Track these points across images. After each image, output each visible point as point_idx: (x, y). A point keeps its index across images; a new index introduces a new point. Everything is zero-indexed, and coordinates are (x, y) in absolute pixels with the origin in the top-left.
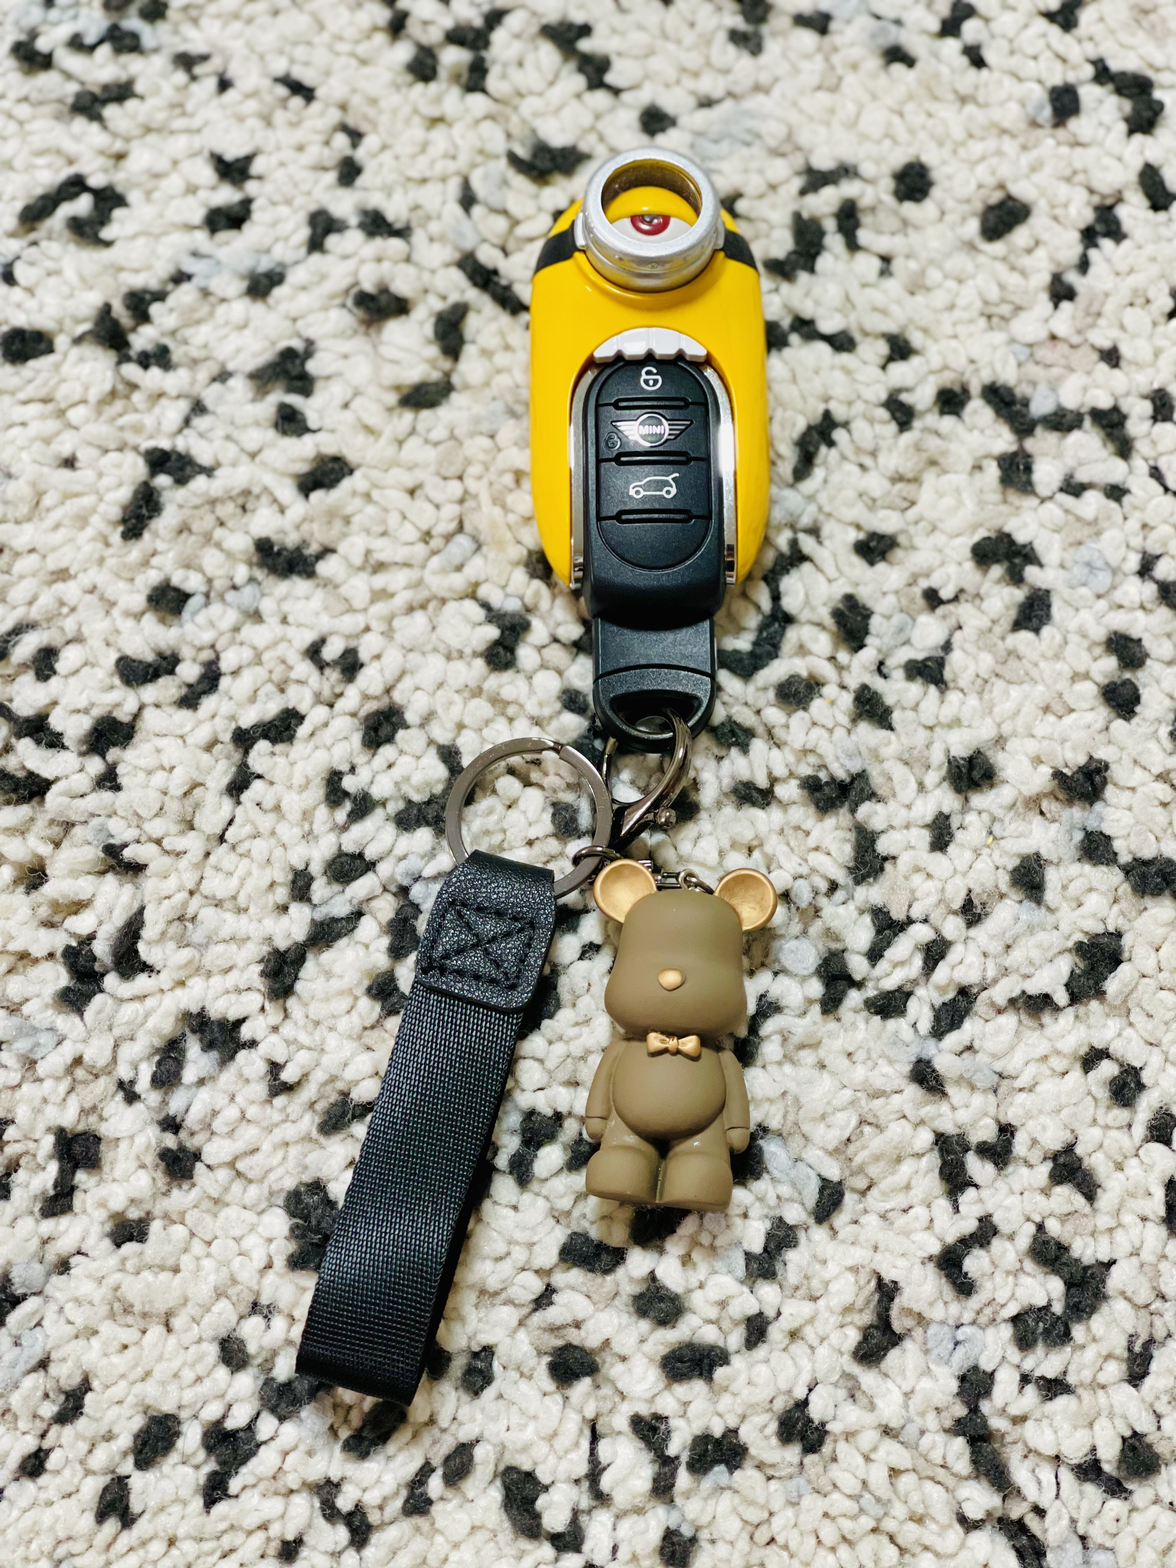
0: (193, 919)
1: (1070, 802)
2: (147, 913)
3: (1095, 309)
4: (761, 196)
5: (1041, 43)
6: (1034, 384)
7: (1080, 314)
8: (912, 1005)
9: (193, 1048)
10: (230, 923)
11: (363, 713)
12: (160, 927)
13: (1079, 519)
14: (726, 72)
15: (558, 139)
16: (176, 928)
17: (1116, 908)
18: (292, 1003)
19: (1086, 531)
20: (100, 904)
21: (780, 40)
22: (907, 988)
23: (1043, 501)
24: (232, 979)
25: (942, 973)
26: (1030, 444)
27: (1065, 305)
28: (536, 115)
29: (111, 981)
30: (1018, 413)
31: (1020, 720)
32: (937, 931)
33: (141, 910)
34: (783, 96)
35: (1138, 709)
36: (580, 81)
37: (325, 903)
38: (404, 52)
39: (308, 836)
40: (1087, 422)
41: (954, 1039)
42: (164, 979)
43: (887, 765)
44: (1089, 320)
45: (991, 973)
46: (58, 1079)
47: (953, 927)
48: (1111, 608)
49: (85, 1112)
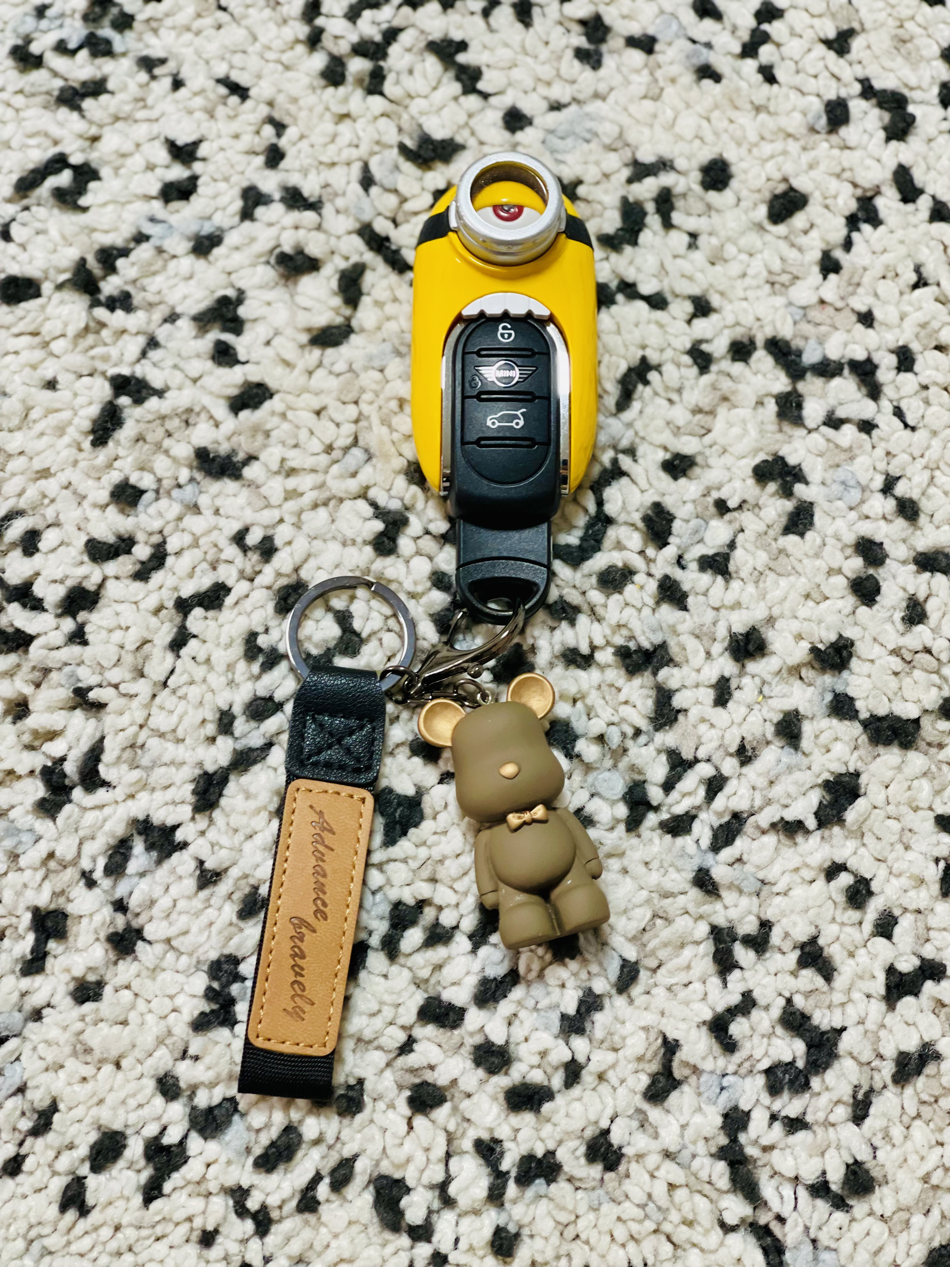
0: (143, 746)
1: (823, 670)
2: (106, 742)
3: (855, 280)
4: (597, 183)
5: (821, 64)
6: (806, 339)
7: (843, 284)
8: (697, 826)
9: (139, 846)
10: (171, 751)
11: (276, 586)
12: (116, 753)
13: (837, 446)
14: (573, 82)
15: (439, 133)
16: (128, 754)
17: (856, 754)
18: (217, 814)
19: (843, 456)
20: (70, 734)
21: (615, 56)
22: (694, 812)
23: (810, 431)
24: (170, 794)
25: (720, 801)
26: (801, 387)
27: (832, 277)
28: (421, 113)
29: (77, 793)
30: (793, 361)
31: (787, 605)
32: (717, 769)
33: (102, 738)
34: (616, 103)
35: (878, 598)
36: (457, 87)
37: (245, 736)
38: (319, 61)
39: (231, 683)
40: (846, 371)
41: (727, 853)
42: (119, 793)
43: (683, 638)
44: (851, 289)
45: (758, 803)
46: (36, 869)
47: (729, 766)
48: (860, 518)
49: (55, 895)
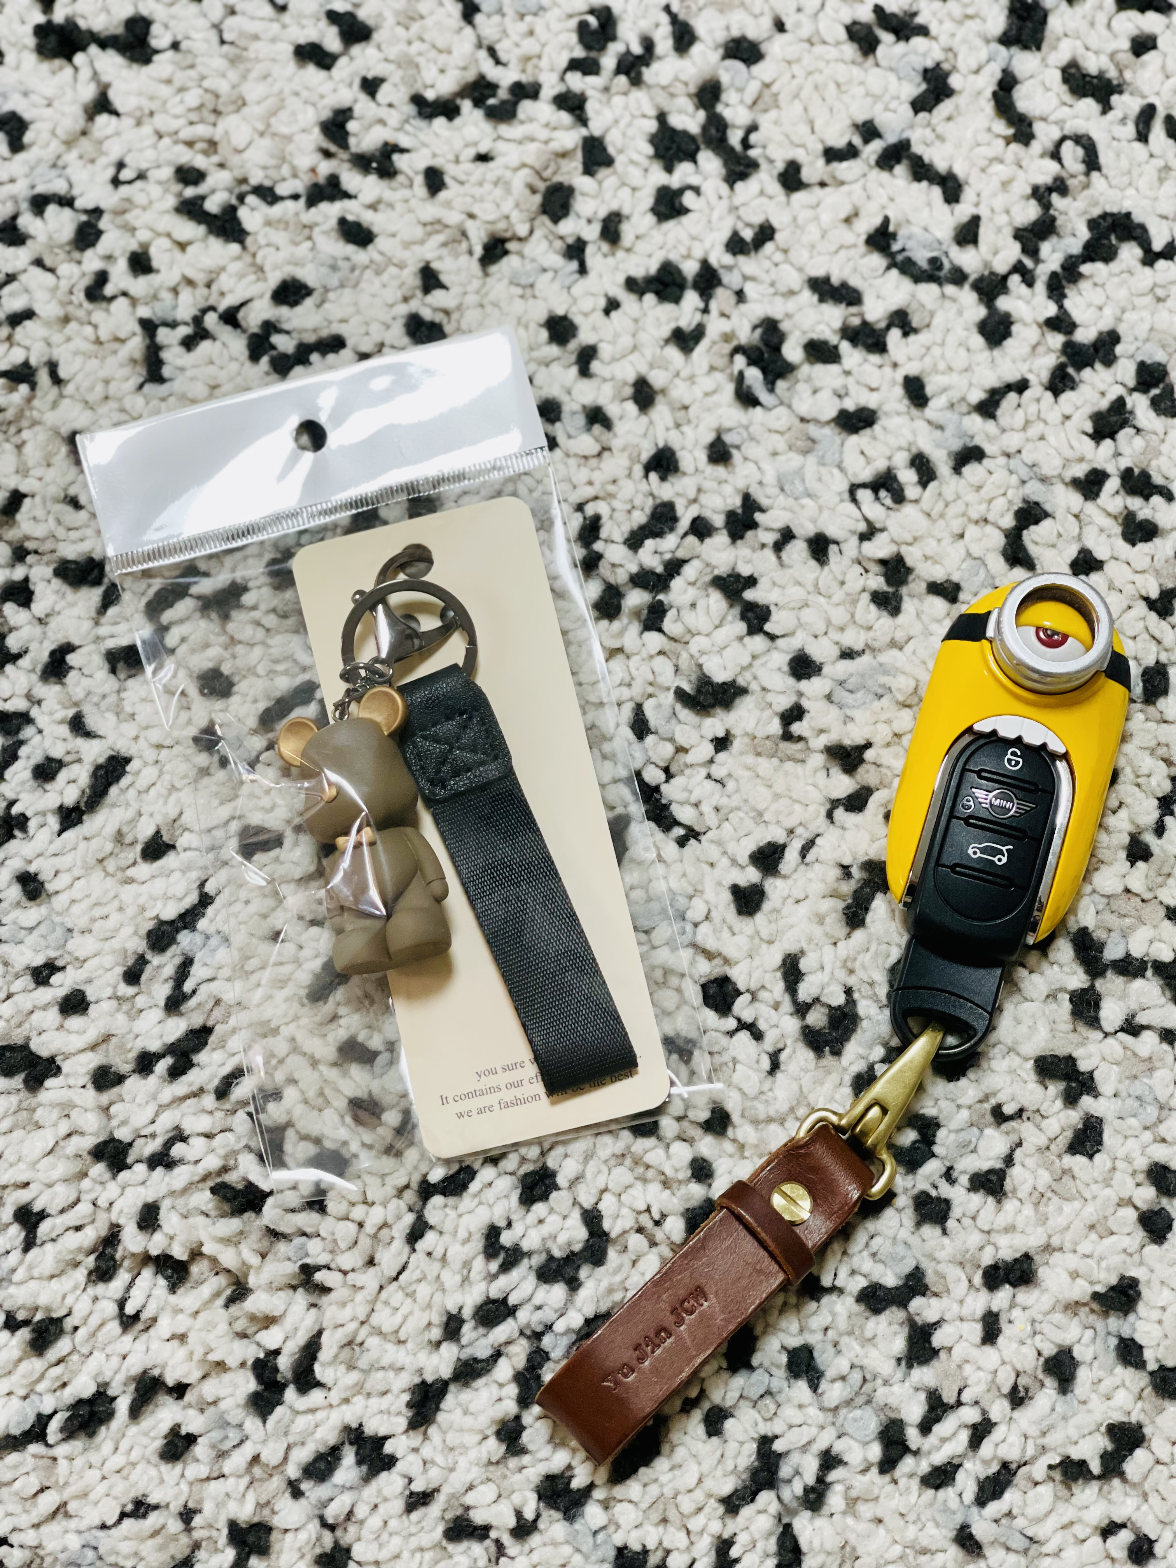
0: (362, 1344)
1: (1106, 1314)
2: (325, 1339)
3: (1166, 870)
4: (888, 745)
5: (1141, 624)
6: (1110, 931)
7: (1152, 874)
8: (960, 1476)
9: (348, 1457)
10: (392, 1354)
11: (522, 1173)
12: (334, 1350)
13: (1135, 1055)
14: (870, 628)
15: (720, 676)
16: (346, 1353)
17: (1140, 1404)
18: (432, 1430)
19: (1142, 1067)
20: (289, 1321)
21: (916, 600)
22: (957, 1461)
23: (1106, 1035)
24: (385, 1402)
25: (987, 1448)
26: (1099, 984)
27: (1140, 864)
28: (702, 653)
29: (290, 1394)
30: (1093, 956)
31: (1069, 1236)
32: (984, 1412)
33: (320, 1333)
34: (914, 652)
35: (1169, 1236)
36: (741, 627)
37: (472, 1344)
38: (594, 589)
39: (466, 1282)
40: (1149, 973)
41: (994, 1508)
42: (335, 1396)
43: (942, 1265)
44: (1160, 879)
45: (1030, 1451)
46: (240, 1477)
47: (999, 1409)
48: (1155, 1141)
49: (260, 1506)
